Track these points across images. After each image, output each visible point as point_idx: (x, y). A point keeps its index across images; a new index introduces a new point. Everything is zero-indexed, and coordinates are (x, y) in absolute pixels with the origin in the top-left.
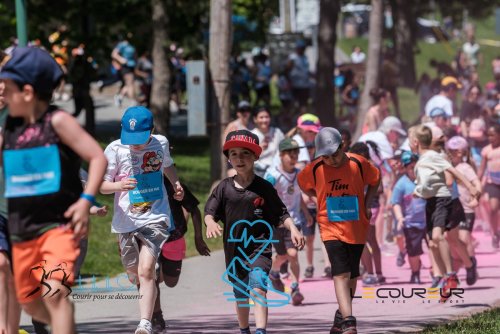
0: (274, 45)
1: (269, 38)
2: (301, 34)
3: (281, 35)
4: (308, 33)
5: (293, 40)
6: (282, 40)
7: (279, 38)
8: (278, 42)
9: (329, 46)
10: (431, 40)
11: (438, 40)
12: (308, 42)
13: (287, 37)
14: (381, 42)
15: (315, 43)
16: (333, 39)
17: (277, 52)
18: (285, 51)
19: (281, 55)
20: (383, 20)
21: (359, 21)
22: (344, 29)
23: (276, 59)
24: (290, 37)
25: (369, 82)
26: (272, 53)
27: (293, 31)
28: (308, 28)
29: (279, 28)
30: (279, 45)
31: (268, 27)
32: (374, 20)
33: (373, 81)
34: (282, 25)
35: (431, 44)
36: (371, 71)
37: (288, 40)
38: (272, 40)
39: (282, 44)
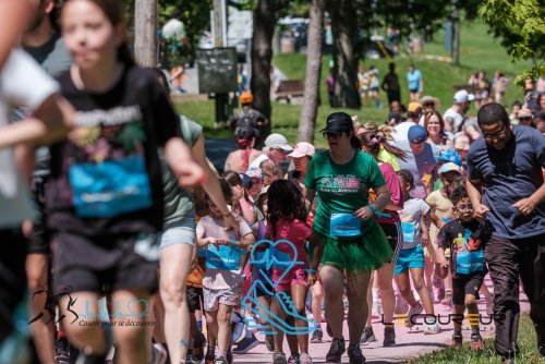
0: (204, 62)
1: (198, 53)
2: (234, 49)
3: (212, 50)
4: (240, 48)
5: (225, 56)
6: (213, 56)
7: (209, 53)
8: (208, 58)
9: (265, 62)
10: (375, 56)
11: (382, 55)
12: (241, 59)
13: (216, 53)
14: (321, 58)
15: (249, 59)
17: (207, 68)
18: (215, 68)
19: (212, 72)
20: (323, 34)
21: (297, 34)
22: (280, 44)
23: (206, 76)
24: (220, 52)
25: (307, 102)
26: (202, 70)
27: (225, 45)
28: (239, 43)
29: (210, 43)
30: (209, 62)
31: (197, 42)
32: (313, 34)
33: (312, 101)
34: (213, 40)
35: (374, 60)
36: (310, 90)
37: (220, 56)
38: (201, 55)
39: (213, 60)
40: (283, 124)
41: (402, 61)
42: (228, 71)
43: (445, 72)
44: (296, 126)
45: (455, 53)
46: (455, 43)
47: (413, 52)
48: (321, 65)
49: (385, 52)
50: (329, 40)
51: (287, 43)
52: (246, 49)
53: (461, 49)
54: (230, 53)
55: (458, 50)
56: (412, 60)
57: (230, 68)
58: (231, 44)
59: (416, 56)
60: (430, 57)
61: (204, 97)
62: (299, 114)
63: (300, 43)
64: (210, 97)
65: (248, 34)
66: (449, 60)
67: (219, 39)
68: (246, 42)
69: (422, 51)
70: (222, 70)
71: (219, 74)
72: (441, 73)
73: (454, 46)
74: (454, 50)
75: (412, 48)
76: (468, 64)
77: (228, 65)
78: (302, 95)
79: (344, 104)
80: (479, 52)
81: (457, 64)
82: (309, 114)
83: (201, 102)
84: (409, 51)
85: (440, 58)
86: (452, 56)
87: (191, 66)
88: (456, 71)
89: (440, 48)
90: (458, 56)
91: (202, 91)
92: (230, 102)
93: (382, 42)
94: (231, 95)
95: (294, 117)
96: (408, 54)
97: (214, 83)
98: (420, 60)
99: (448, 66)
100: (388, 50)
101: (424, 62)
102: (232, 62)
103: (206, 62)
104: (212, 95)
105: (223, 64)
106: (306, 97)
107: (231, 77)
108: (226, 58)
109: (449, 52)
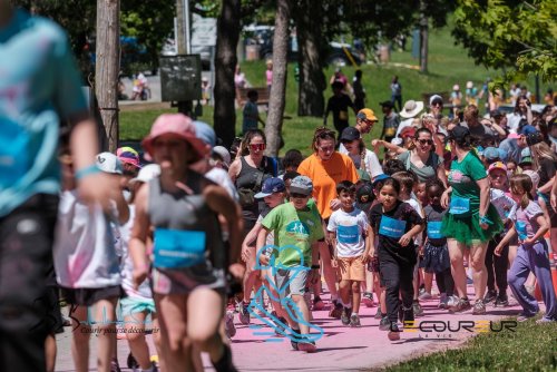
0: (167, 69)
1: (161, 60)
2: (197, 56)
3: (175, 57)
4: (204, 55)
5: (188, 64)
6: (176, 64)
7: (172, 60)
8: (171, 65)
9: (229, 70)
10: (343, 64)
11: (349, 63)
12: (205, 66)
13: (180, 60)
14: (286, 65)
15: (213, 67)
16: (234, 60)
17: (170, 75)
18: (178, 76)
19: (175, 79)
20: (289, 41)
21: (262, 42)
22: (244, 51)
23: (169, 84)
24: (183, 59)
25: (273, 110)
26: (165, 78)
27: (188, 53)
28: (203, 51)
29: (173, 50)
30: (173, 69)
31: (161, 49)
32: (278, 41)
33: (277, 109)
34: (176, 47)
35: (340, 67)
36: (275, 98)
37: (182, 63)
38: (165, 62)
39: (176, 68)
41: (370, 68)
42: (191, 79)
43: (413, 80)
45: (423, 61)
46: (423, 51)
47: (380, 61)
48: (286, 72)
49: (351, 59)
50: (295, 48)
51: (251, 50)
52: (210, 56)
53: (430, 57)
54: (193, 60)
55: (426, 58)
56: (379, 68)
57: (193, 75)
58: (195, 51)
59: (383, 64)
60: (397, 65)
61: (168, 105)
63: (265, 51)
64: (173, 105)
65: (212, 41)
66: (417, 67)
67: (182, 46)
68: (210, 49)
69: (390, 60)
70: (185, 78)
71: (182, 82)
72: (409, 81)
73: (423, 54)
74: (423, 58)
75: (379, 56)
76: (436, 72)
77: (191, 72)
78: (267, 104)
79: (309, 112)
80: (449, 59)
81: (426, 72)
82: (274, 123)
83: (163, 110)
84: (376, 58)
85: (409, 66)
86: (420, 64)
87: (154, 73)
88: (424, 79)
89: (408, 55)
90: (426, 64)
91: (164, 99)
92: (194, 110)
93: (349, 49)
94: (195, 103)
96: (375, 62)
97: (177, 91)
98: (388, 68)
99: (416, 73)
100: (354, 58)
101: (392, 70)
102: (195, 70)
103: (169, 70)
104: (175, 103)
105: (186, 72)
106: (272, 105)
107: (195, 85)
108: (189, 65)
109: (418, 60)
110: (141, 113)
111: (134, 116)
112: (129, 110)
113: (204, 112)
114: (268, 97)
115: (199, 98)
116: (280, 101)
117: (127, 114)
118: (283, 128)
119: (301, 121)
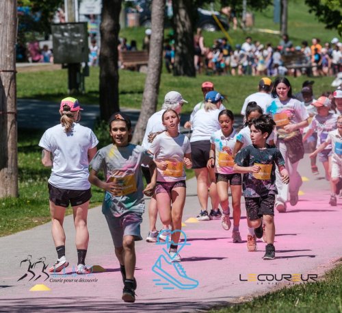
0: (58, 35)
1: (53, 27)
2: (85, 24)
5: (77, 30)
6: (66, 30)
7: (63, 27)
8: (62, 32)
10: (212, 30)
11: (218, 29)
13: (69, 27)
14: (163, 31)
16: (116, 29)
17: (61, 41)
18: (69, 42)
19: (65, 44)
20: (165, 9)
21: (141, 10)
22: (126, 19)
23: (60, 48)
24: (73, 27)
25: (151, 71)
26: (56, 41)
27: (77, 21)
30: (63, 35)
32: (156, 10)
33: (155, 70)
35: (211, 33)
36: (153, 60)
37: (72, 30)
38: (56, 29)
39: (66, 34)
40: (129, 90)
41: (236, 33)
42: (80, 43)
44: (141, 92)
45: (283, 26)
46: (284, 17)
47: (245, 26)
48: (163, 37)
49: (220, 25)
50: (170, 14)
51: (132, 18)
53: (289, 22)
55: (286, 23)
56: (245, 33)
57: (81, 41)
59: (248, 29)
60: (261, 30)
61: (59, 67)
62: (144, 81)
63: (144, 18)
64: (63, 67)
65: (98, 10)
66: (278, 32)
67: (71, 15)
69: (254, 25)
70: (74, 43)
71: (71, 46)
73: (283, 20)
74: (283, 24)
76: (295, 36)
77: (80, 38)
78: (146, 65)
79: (182, 72)
80: (306, 25)
82: (152, 82)
83: (55, 71)
84: (242, 25)
85: (270, 31)
86: (281, 29)
87: (47, 39)
89: (270, 21)
90: (286, 29)
91: (56, 61)
92: (81, 71)
93: (218, 16)
94: (83, 65)
95: (138, 84)
96: (241, 27)
97: (67, 54)
98: (252, 32)
99: (278, 37)
100: (223, 23)
101: (257, 35)
102: (83, 36)
103: (59, 36)
104: (65, 64)
105: (75, 38)
106: (150, 66)
107: (83, 49)
108: (78, 32)
109: (279, 26)
110: (36, 74)
111: (29, 76)
112: (25, 71)
113: (91, 72)
114: (147, 59)
115: (87, 60)
116: (157, 63)
117: (24, 75)
118: (161, 87)
119: (176, 80)
